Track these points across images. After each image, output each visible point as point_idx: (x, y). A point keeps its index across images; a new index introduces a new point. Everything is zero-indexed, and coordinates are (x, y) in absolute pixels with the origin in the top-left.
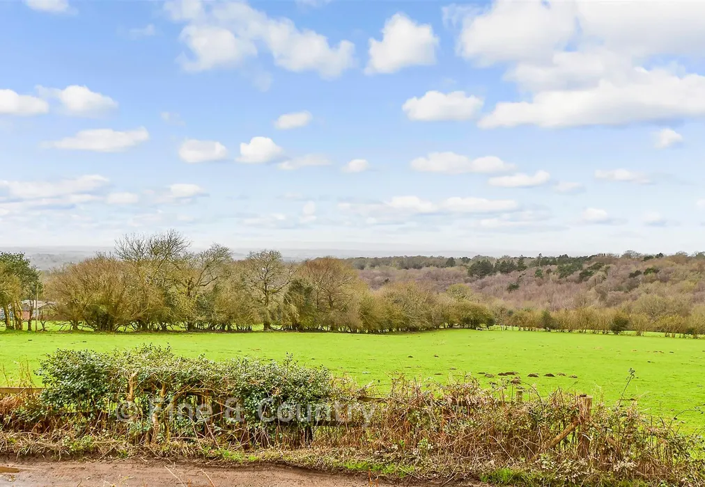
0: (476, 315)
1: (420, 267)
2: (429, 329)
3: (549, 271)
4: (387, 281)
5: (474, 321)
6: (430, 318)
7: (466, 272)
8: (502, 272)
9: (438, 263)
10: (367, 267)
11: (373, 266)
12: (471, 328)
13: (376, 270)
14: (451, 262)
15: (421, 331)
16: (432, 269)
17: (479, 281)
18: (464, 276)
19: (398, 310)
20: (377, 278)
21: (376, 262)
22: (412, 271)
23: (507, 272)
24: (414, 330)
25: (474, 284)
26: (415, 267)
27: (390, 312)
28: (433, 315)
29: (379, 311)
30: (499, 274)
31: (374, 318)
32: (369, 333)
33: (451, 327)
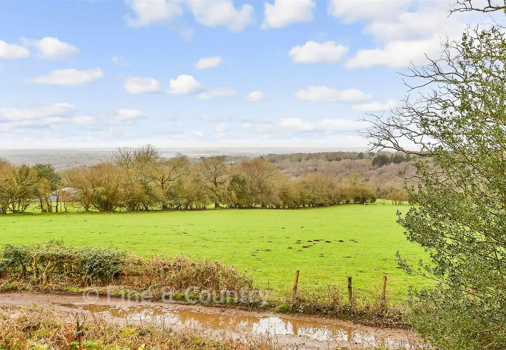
0: (364, 195)
1: (340, 160)
2: (331, 205)
3: (427, 162)
4: (316, 170)
5: (362, 199)
6: (330, 198)
7: (370, 162)
8: (395, 162)
9: (352, 156)
10: (303, 161)
11: (307, 159)
12: (361, 203)
13: (309, 162)
14: (361, 156)
15: (326, 206)
16: (347, 161)
17: (379, 169)
18: (369, 166)
19: (308, 193)
20: (309, 167)
21: (310, 156)
22: (334, 163)
23: (399, 162)
24: (321, 205)
25: (375, 171)
26: (336, 160)
27: (302, 194)
28: (333, 195)
29: (295, 194)
30: (392, 164)
31: (292, 198)
32: (288, 209)
33: (347, 203)
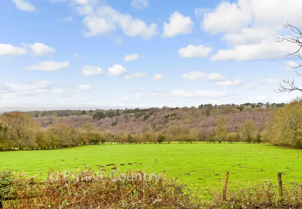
0: (97, 138)
1: (68, 115)
2: (73, 146)
3: (130, 116)
4: (50, 123)
5: (95, 141)
6: (73, 140)
7: (91, 117)
8: (109, 117)
9: (77, 113)
10: (40, 116)
11: (43, 115)
12: (94, 144)
13: (45, 117)
14: (84, 112)
15: (69, 147)
16: (75, 116)
17: (98, 121)
18: (91, 119)
19: (56, 137)
20: (45, 121)
21: (44, 113)
22: (64, 118)
23: (111, 117)
24: (66, 147)
25: (96, 123)
26: (66, 116)
27: (52, 139)
28: (75, 139)
29: (46, 138)
30: (107, 118)
31: (44, 142)
32: (41, 150)
33: (84, 144)
